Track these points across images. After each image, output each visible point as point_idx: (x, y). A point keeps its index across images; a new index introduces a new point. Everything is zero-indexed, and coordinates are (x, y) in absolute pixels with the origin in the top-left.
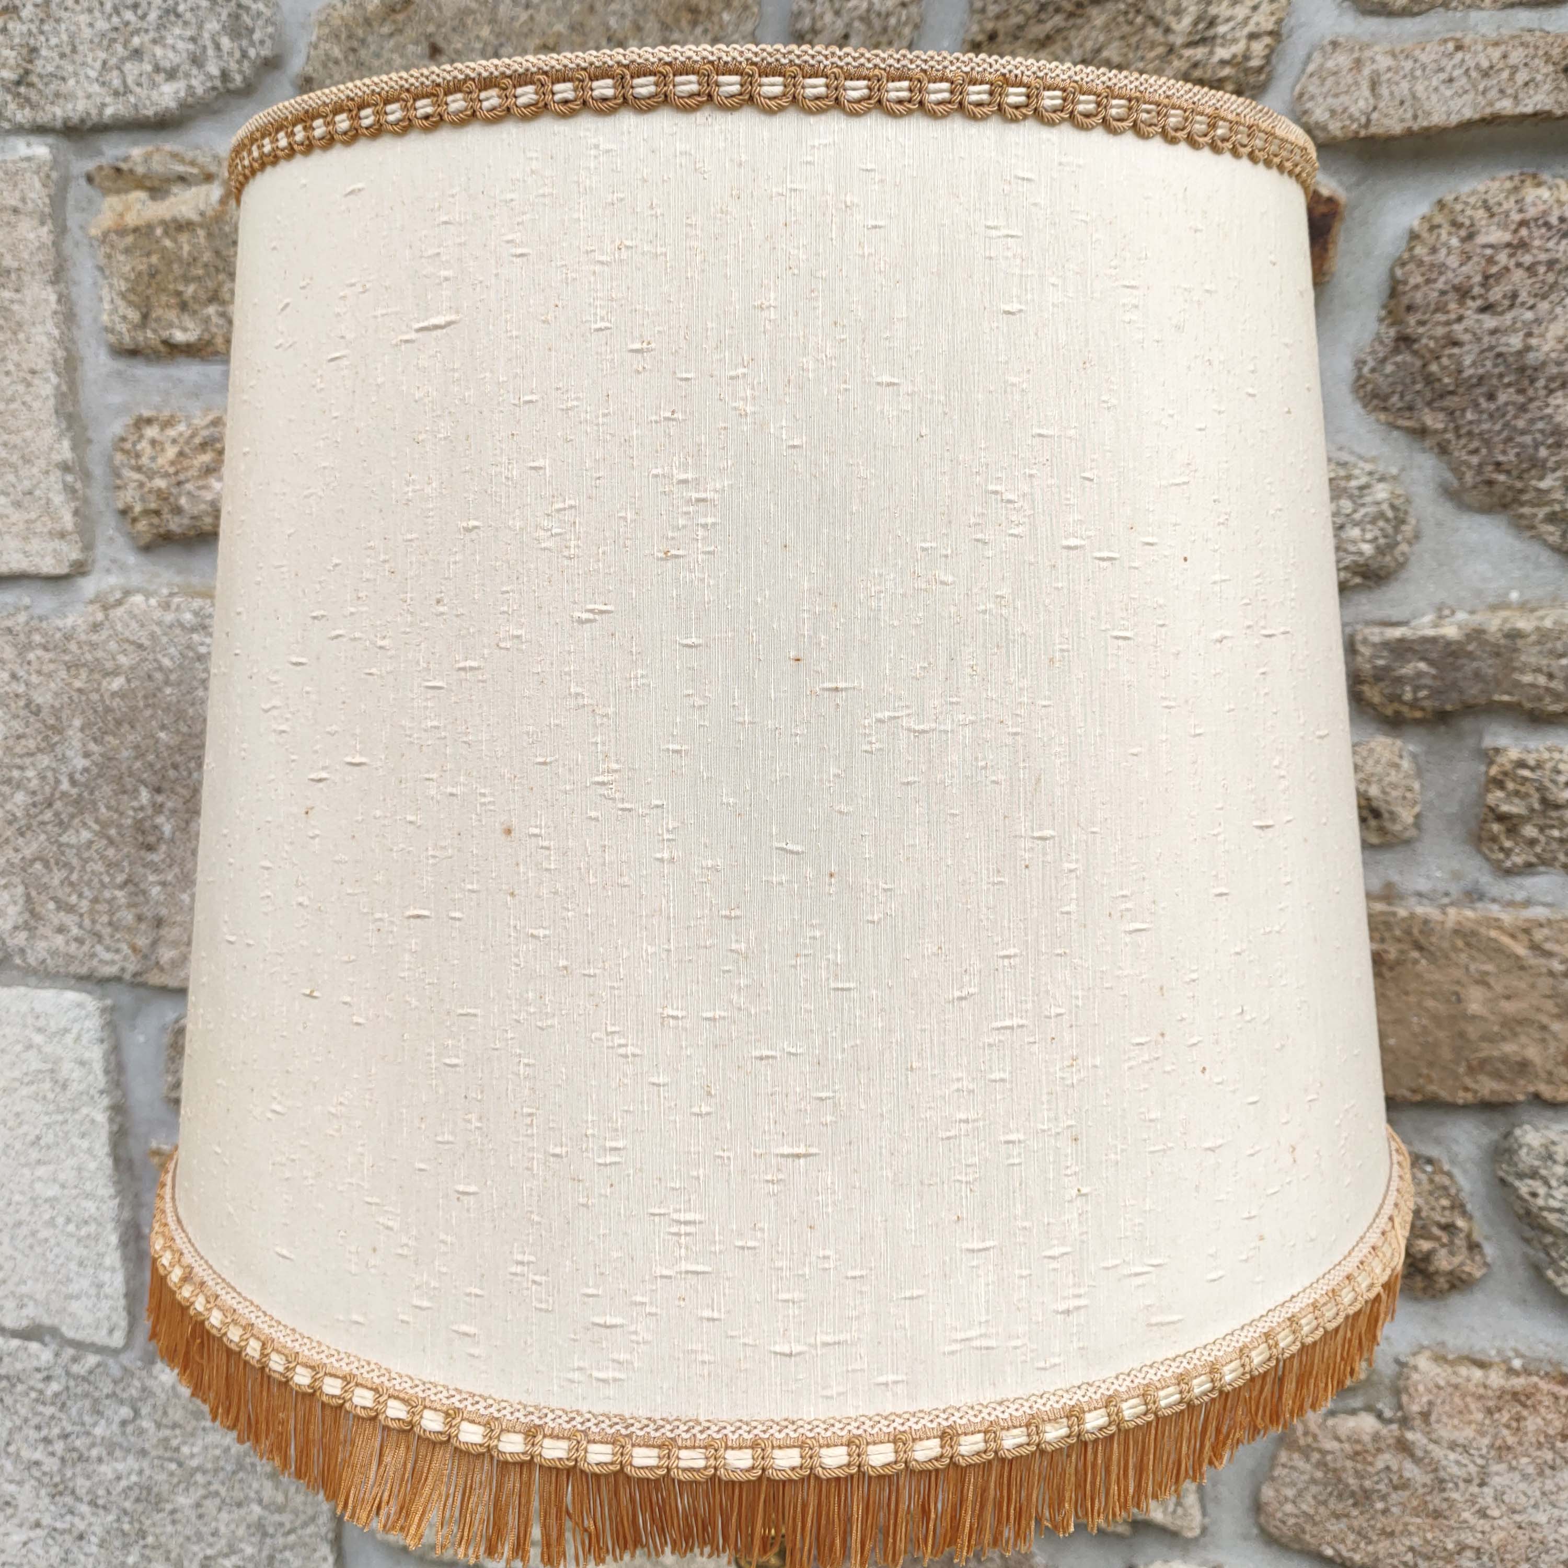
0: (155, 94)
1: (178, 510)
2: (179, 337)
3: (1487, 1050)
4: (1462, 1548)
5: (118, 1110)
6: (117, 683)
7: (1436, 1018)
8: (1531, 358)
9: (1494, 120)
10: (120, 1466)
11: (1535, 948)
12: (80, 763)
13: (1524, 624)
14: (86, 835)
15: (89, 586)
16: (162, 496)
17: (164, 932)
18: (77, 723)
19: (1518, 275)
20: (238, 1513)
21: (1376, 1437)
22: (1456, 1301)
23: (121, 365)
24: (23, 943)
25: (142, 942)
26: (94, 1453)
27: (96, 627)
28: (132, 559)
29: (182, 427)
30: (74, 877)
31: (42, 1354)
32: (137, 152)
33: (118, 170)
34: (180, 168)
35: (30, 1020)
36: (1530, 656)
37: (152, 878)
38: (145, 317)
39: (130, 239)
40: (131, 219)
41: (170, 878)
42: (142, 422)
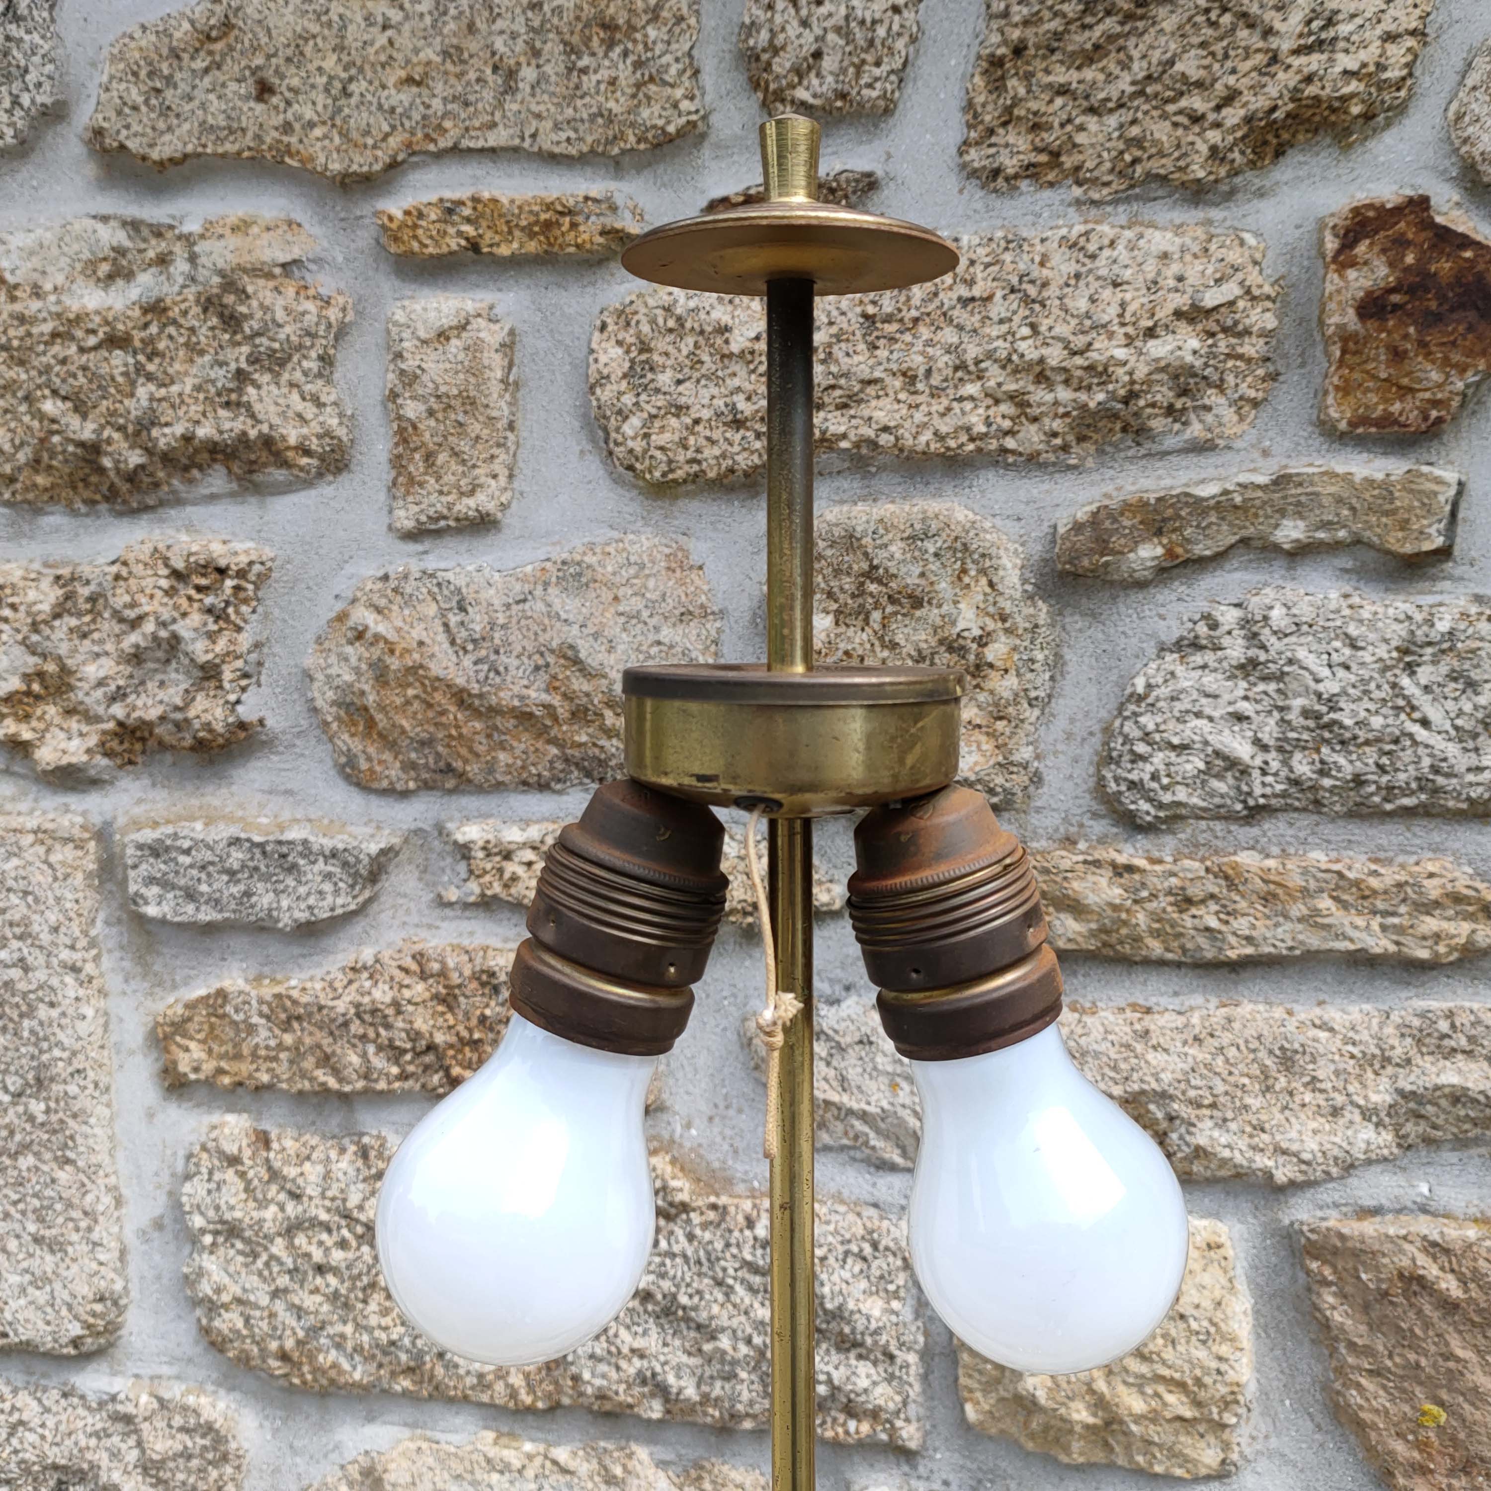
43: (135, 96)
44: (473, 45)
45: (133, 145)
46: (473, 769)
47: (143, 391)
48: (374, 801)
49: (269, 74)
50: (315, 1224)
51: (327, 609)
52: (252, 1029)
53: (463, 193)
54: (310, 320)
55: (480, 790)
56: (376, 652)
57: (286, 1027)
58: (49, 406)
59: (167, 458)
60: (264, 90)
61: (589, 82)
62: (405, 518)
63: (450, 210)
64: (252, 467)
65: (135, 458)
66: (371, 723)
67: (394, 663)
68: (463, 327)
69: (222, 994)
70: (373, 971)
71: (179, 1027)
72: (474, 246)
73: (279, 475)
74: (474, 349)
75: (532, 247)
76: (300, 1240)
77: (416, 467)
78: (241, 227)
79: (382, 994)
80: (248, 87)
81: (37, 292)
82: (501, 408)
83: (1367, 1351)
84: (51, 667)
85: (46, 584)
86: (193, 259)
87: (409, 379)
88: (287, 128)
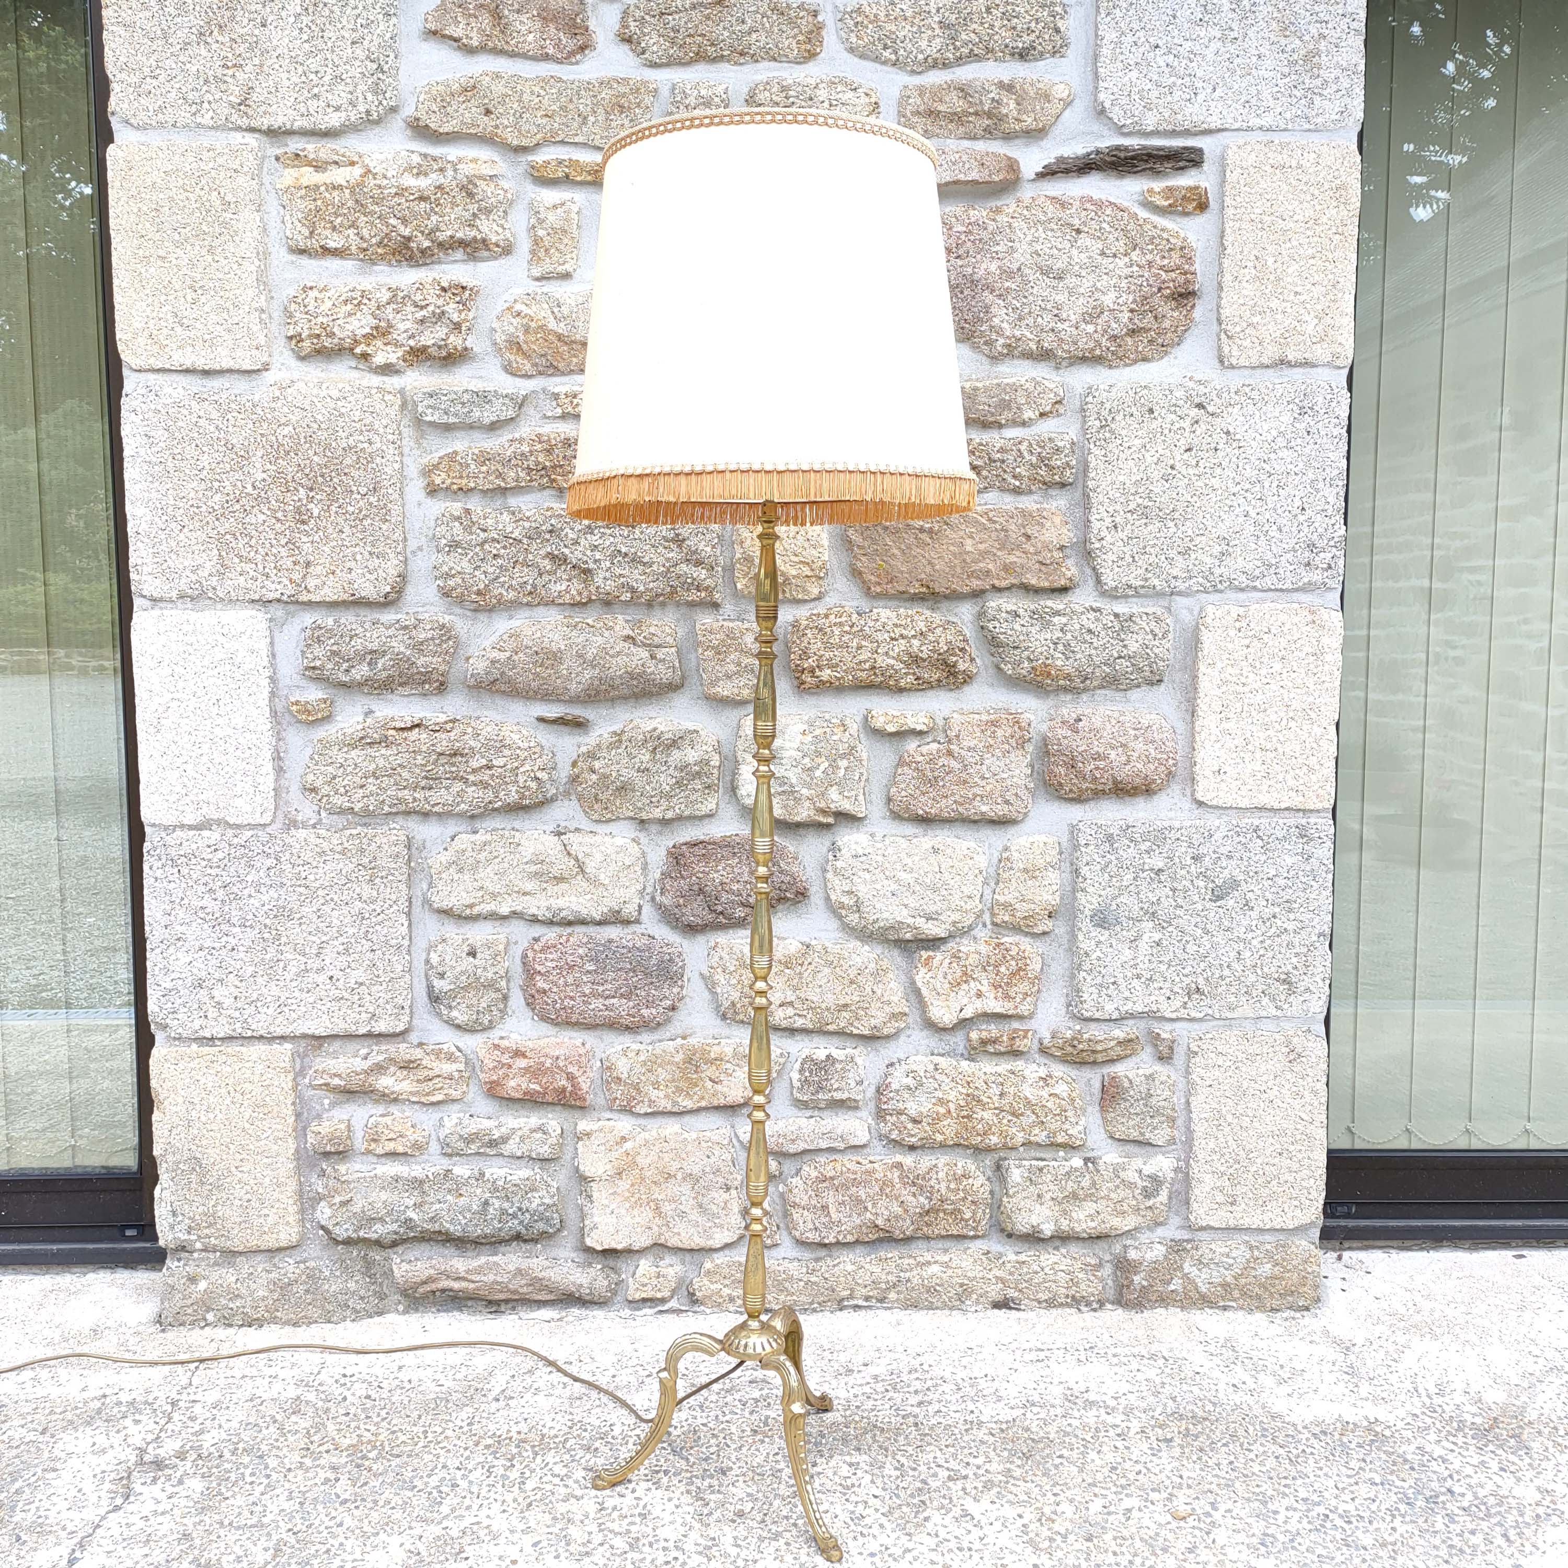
0: (326, 118)
1: (332, 335)
2: (332, 244)
3: (975, 567)
4: (975, 796)
5: (273, 680)
6: (287, 430)
7: (954, 554)
8: (976, 277)
9: (956, 182)
10: (265, 898)
11: (990, 520)
12: (260, 476)
13: (979, 385)
14: (262, 517)
15: (270, 377)
16: (323, 327)
17: (310, 570)
18: (259, 454)
19: (969, 244)
20: (345, 910)
21: (938, 751)
22: (966, 689)
23: (294, 257)
24: (214, 583)
25: (296, 576)
26: (246, 892)
27: (275, 399)
28: (293, 363)
29: (332, 292)
30: (253, 542)
31: (213, 836)
32: (310, 147)
33: (297, 155)
34: (336, 158)
35: (218, 629)
36: (982, 398)
37: (305, 539)
38: (312, 233)
39: (303, 192)
40: (305, 182)
41: (316, 538)
42: (306, 289)
43: (435, 108)
44: (571, 106)
45: (432, 125)
46: (561, 366)
47: (434, 218)
48: (517, 380)
49: (490, 107)
50: (494, 540)
51: (501, 306)
52: (468, 465)
53: (566, 157)
54: (501, 197)
55: (563, 374)
56: (525, 321)
57: (483, 463)
58: (393, 221)
59: (441, 245)
60: (488, 112)
61: (614, 124)
62: (537, 272)
63: (560, 162)
64: (476, 250)
65: (427, 244)
66: (519, 348)
67: (533, 325)
68: (563, 204)
69: (456, 453)
70: (521, 441)
71: (436, 466)
72: (567, 176)
73: (486, 254)
74: (568, 212)
75: (589, 178)
76: (487, 546)
77: (542, 254)
78: (474, 161)
79: (525, 448)
80: (482, 110)
81: (385, 177)
82: (575, 233)
83: (862, 548)
84: (383, 324)
85: (384, 290)
86: (455, 170)
87: (541, 221)
88: (497, 127)
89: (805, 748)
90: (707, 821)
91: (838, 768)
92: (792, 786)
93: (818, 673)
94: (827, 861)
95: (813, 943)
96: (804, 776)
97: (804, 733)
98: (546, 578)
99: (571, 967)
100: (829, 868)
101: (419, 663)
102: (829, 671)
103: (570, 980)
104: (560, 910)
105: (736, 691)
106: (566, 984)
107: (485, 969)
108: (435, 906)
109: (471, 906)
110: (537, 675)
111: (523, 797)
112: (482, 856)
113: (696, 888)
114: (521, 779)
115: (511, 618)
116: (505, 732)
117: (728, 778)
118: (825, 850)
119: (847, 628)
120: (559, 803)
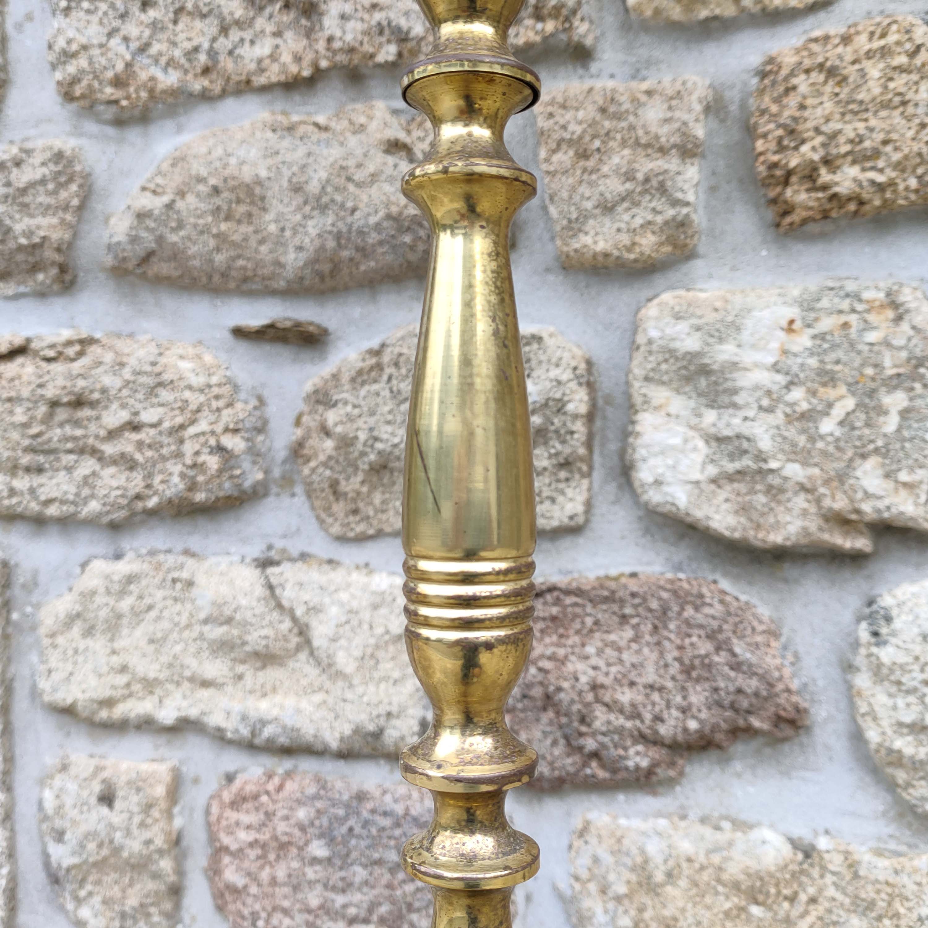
89: (794, 364)
90: (566, 542)
91: (882, 411)
92: (761, 457)
93: (825, 176)
94: (856, 645)
95: (823, 843)
96: (791, 433)
97: (790, 327)
98: (235, 35)
99: (283, 847)
100: (860, 660)
101: (18, 228)
102: (854, 171)
103: (281, 873)
104: (264, 723)
105: (625, 239)
106: (274, 882)
107: (128, 833)
108: (47, 698)
109: (109, 703)
110: (220, 237)
111: (192, 487)
112: (126, 604)
113: (537, 692)
114: (189, 448)
115: (180, 130)
116: (170, 358)
117: (613, 446)
118: (847, 616)
119: (903, 60)
120: (271, 501)
